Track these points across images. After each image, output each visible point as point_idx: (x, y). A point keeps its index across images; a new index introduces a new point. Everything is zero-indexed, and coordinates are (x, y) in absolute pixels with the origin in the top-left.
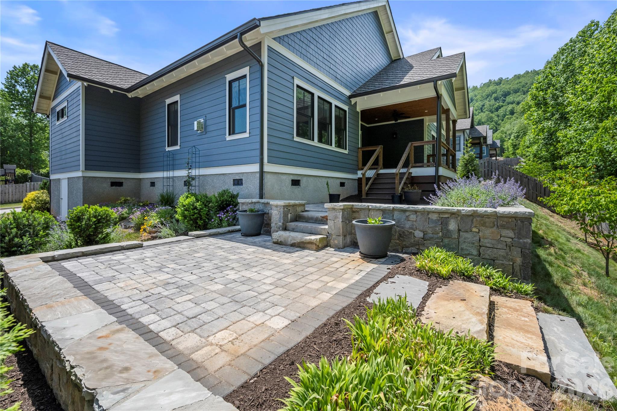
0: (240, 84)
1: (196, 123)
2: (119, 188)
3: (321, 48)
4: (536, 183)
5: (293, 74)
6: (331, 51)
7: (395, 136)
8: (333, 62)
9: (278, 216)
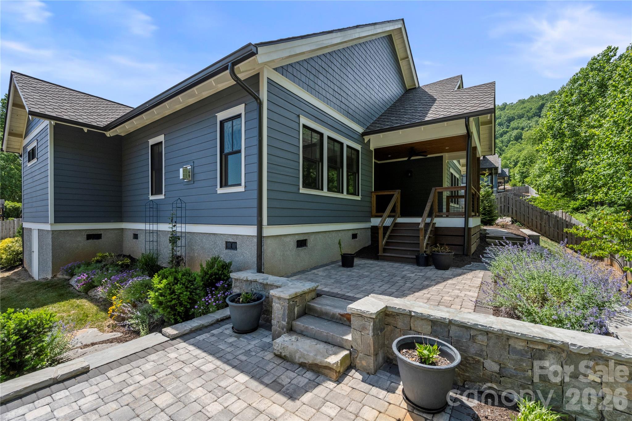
0: (234, 124)
1: (181, 170)
2: (96, 241)
3: (331, 78)
4: (558, 221)
5: (298, 111)
6: (343, 82)
7: (409, 175)
8: (345, 95)
9: (282, 312)
